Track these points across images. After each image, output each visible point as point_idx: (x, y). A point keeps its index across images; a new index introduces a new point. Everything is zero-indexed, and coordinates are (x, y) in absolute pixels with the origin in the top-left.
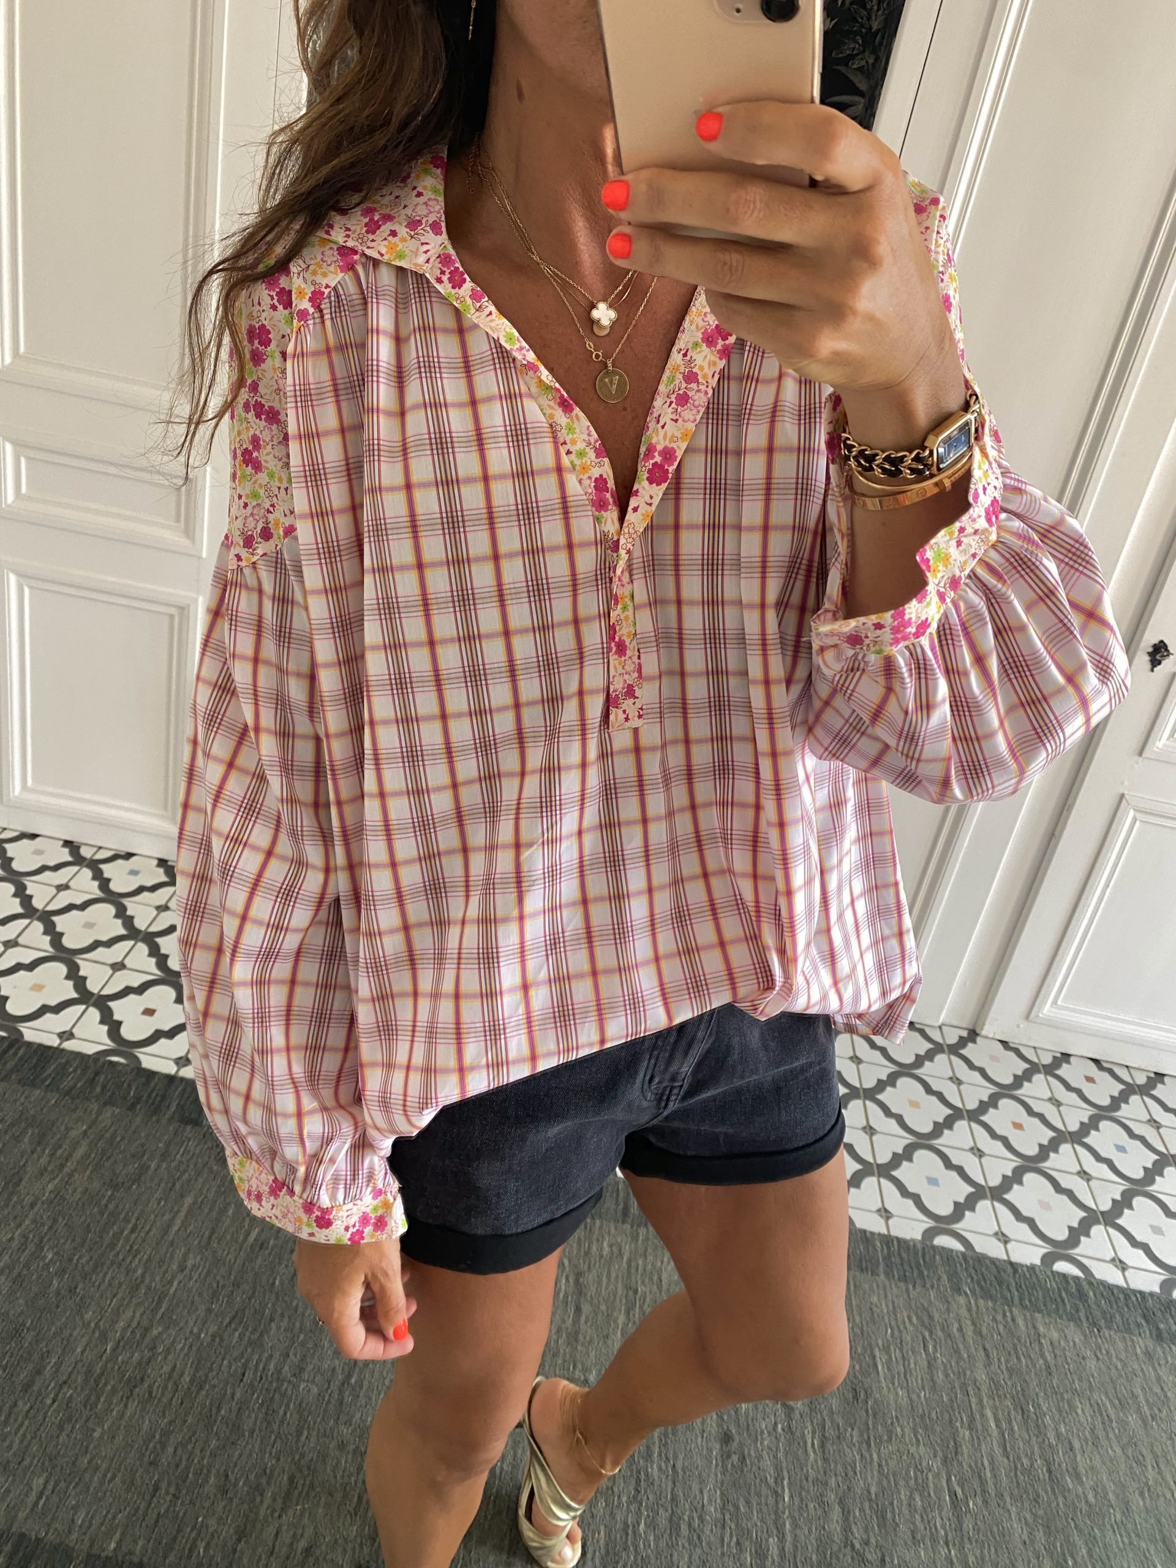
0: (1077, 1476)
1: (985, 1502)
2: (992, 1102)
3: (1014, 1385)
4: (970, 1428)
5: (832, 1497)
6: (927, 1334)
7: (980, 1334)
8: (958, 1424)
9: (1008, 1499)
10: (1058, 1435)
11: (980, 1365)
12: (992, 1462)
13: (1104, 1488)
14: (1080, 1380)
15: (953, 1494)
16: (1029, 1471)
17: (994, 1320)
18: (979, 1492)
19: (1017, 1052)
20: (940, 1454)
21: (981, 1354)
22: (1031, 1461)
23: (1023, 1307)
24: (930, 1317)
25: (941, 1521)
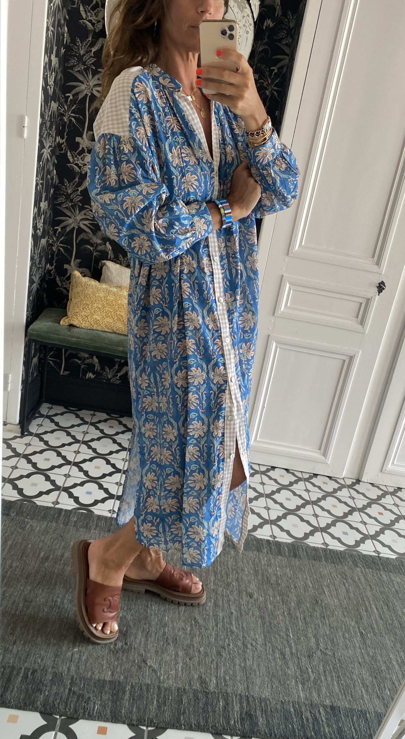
1: (375, 635)
2: (369, 505)
3: (383, 597)
4: (366, 611)
5: (310, 635)
6: (345, 581)
7: (368, 580)
8: (361, 610)
9: (384, 634)
11: (368, 591)
12: (376, 622)
15: (361, 633)
16: (392, 624)
17: (373, 576)
18: (372, 632)
19: (378, 487)
20: (354, 620)
21: (368, 588)
22: (393, 621)
23: (385, 571)
24: (346, 575)
25: (357, 641)
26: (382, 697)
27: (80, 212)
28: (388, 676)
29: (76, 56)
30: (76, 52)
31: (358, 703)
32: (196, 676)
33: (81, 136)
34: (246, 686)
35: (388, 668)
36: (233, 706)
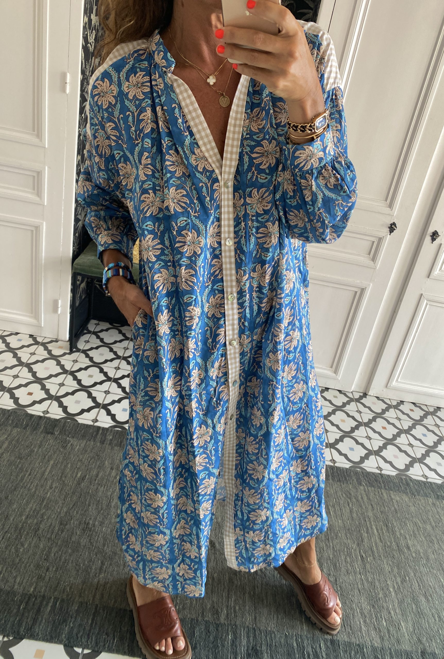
0: (408, 548)
1: (374, 558)
2: (374, 419)
3: (383, 517)
4: (367, 533)
6: (349, 500)
7: (370, 500)
8: (363, 532)
9: (383, 558)
10: (401, 534)
11: (370, 510)
12: (376, 544)
13: (419, 551)
14: (408, 514)
15: (362, 557)
16: (390, 547)
17: (375, 494)
18: (372, 555)
19: (383, 401)
20: (356, 542)
21: (370, 507)
22: (391, 543)
23: (386, 489)
24: (350, 494)
25: (358, 565)
26: (379, 628)
28: (385, 604)
31: (356, 636)
32: (209, 606)
34: (253, 618)
35: (385, 596)
36: (241, 639)
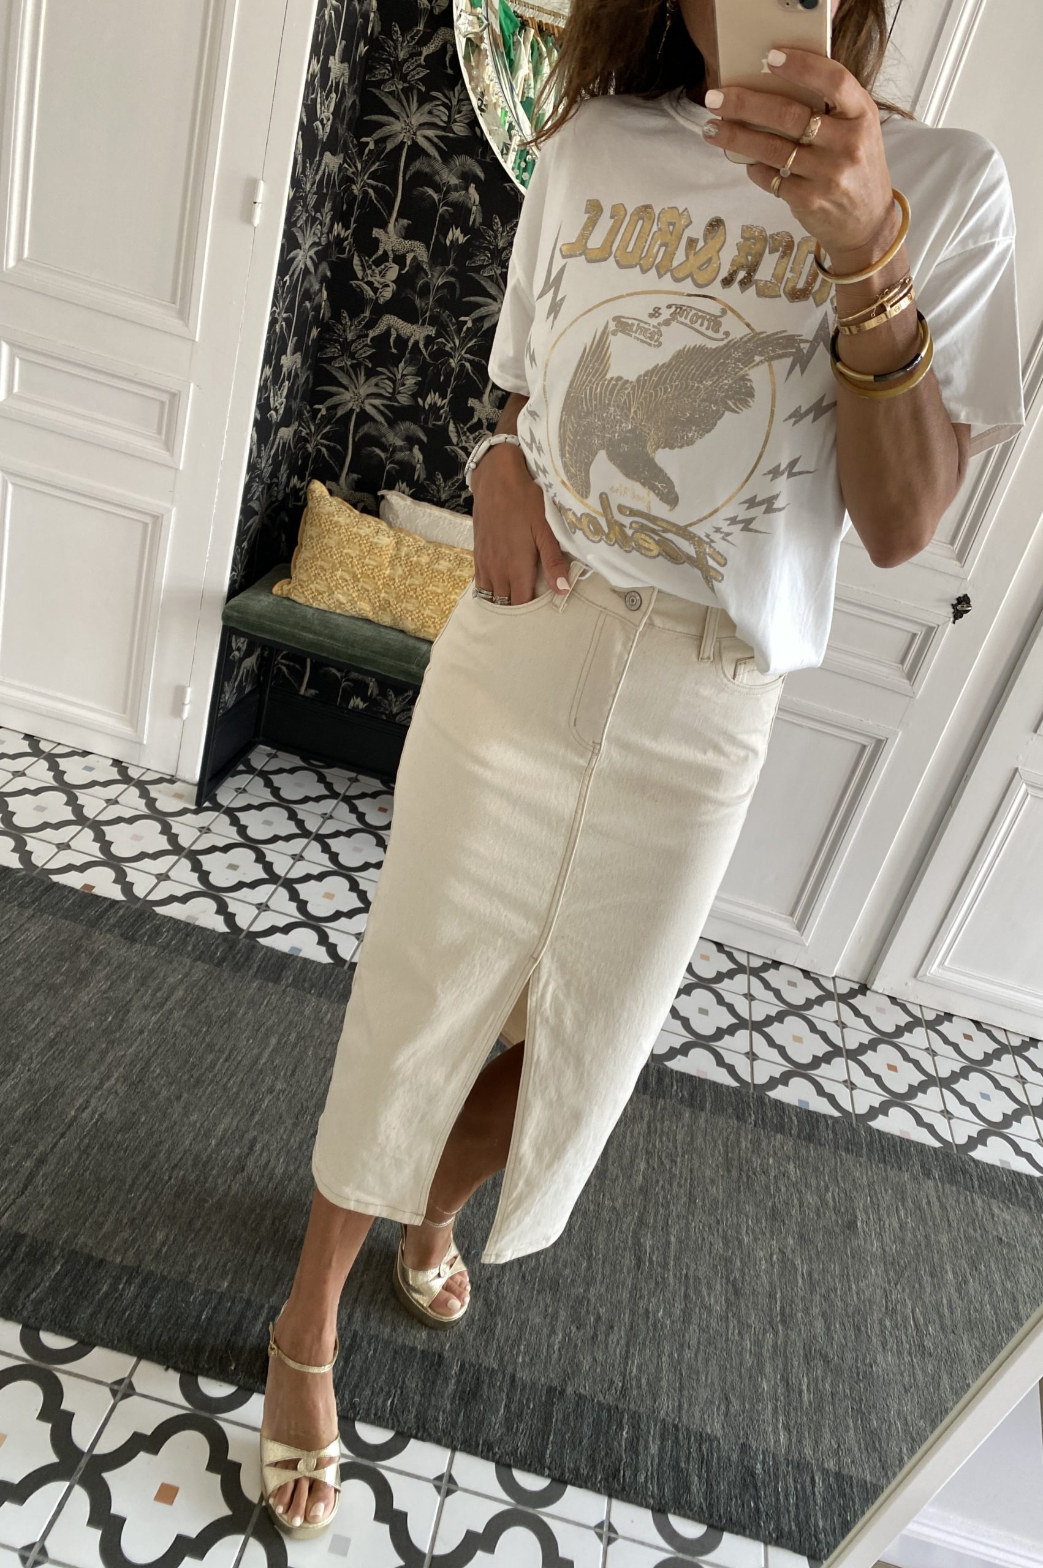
2: (872, 1045)
19: (904, 1007)
27: (367, 380)
29: (388, 61)
30: (390, 55)
33: (384, 225)
